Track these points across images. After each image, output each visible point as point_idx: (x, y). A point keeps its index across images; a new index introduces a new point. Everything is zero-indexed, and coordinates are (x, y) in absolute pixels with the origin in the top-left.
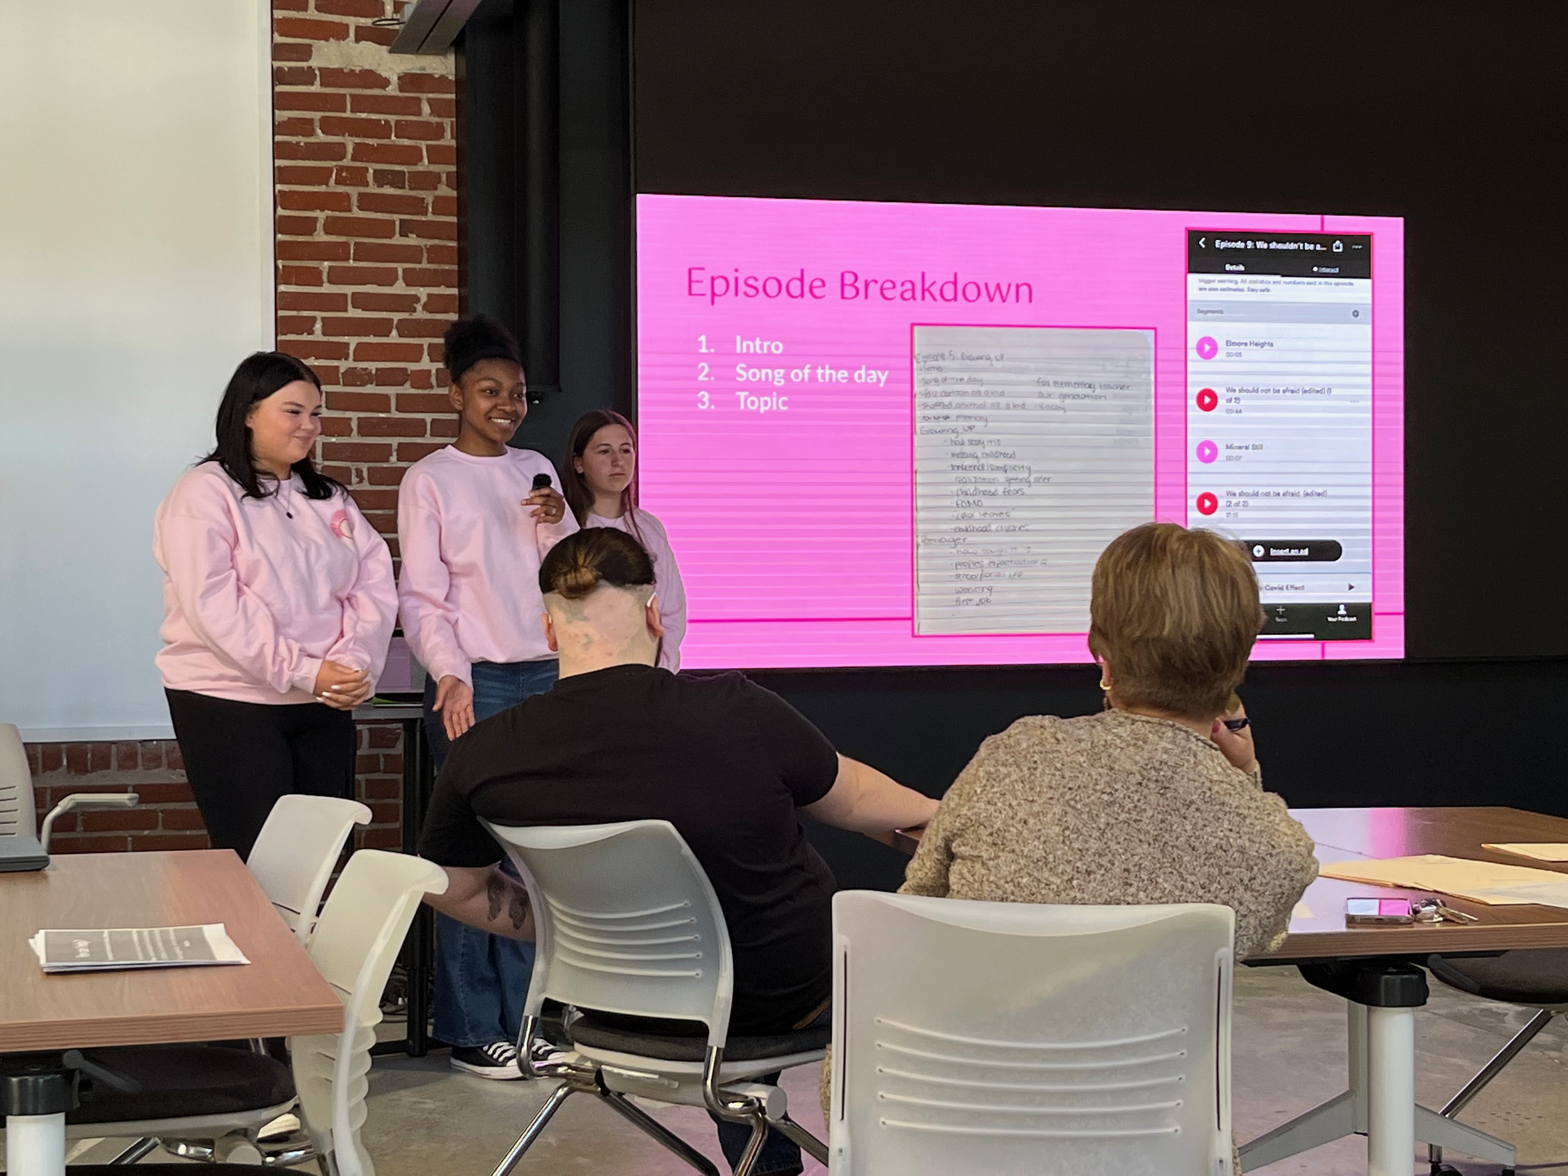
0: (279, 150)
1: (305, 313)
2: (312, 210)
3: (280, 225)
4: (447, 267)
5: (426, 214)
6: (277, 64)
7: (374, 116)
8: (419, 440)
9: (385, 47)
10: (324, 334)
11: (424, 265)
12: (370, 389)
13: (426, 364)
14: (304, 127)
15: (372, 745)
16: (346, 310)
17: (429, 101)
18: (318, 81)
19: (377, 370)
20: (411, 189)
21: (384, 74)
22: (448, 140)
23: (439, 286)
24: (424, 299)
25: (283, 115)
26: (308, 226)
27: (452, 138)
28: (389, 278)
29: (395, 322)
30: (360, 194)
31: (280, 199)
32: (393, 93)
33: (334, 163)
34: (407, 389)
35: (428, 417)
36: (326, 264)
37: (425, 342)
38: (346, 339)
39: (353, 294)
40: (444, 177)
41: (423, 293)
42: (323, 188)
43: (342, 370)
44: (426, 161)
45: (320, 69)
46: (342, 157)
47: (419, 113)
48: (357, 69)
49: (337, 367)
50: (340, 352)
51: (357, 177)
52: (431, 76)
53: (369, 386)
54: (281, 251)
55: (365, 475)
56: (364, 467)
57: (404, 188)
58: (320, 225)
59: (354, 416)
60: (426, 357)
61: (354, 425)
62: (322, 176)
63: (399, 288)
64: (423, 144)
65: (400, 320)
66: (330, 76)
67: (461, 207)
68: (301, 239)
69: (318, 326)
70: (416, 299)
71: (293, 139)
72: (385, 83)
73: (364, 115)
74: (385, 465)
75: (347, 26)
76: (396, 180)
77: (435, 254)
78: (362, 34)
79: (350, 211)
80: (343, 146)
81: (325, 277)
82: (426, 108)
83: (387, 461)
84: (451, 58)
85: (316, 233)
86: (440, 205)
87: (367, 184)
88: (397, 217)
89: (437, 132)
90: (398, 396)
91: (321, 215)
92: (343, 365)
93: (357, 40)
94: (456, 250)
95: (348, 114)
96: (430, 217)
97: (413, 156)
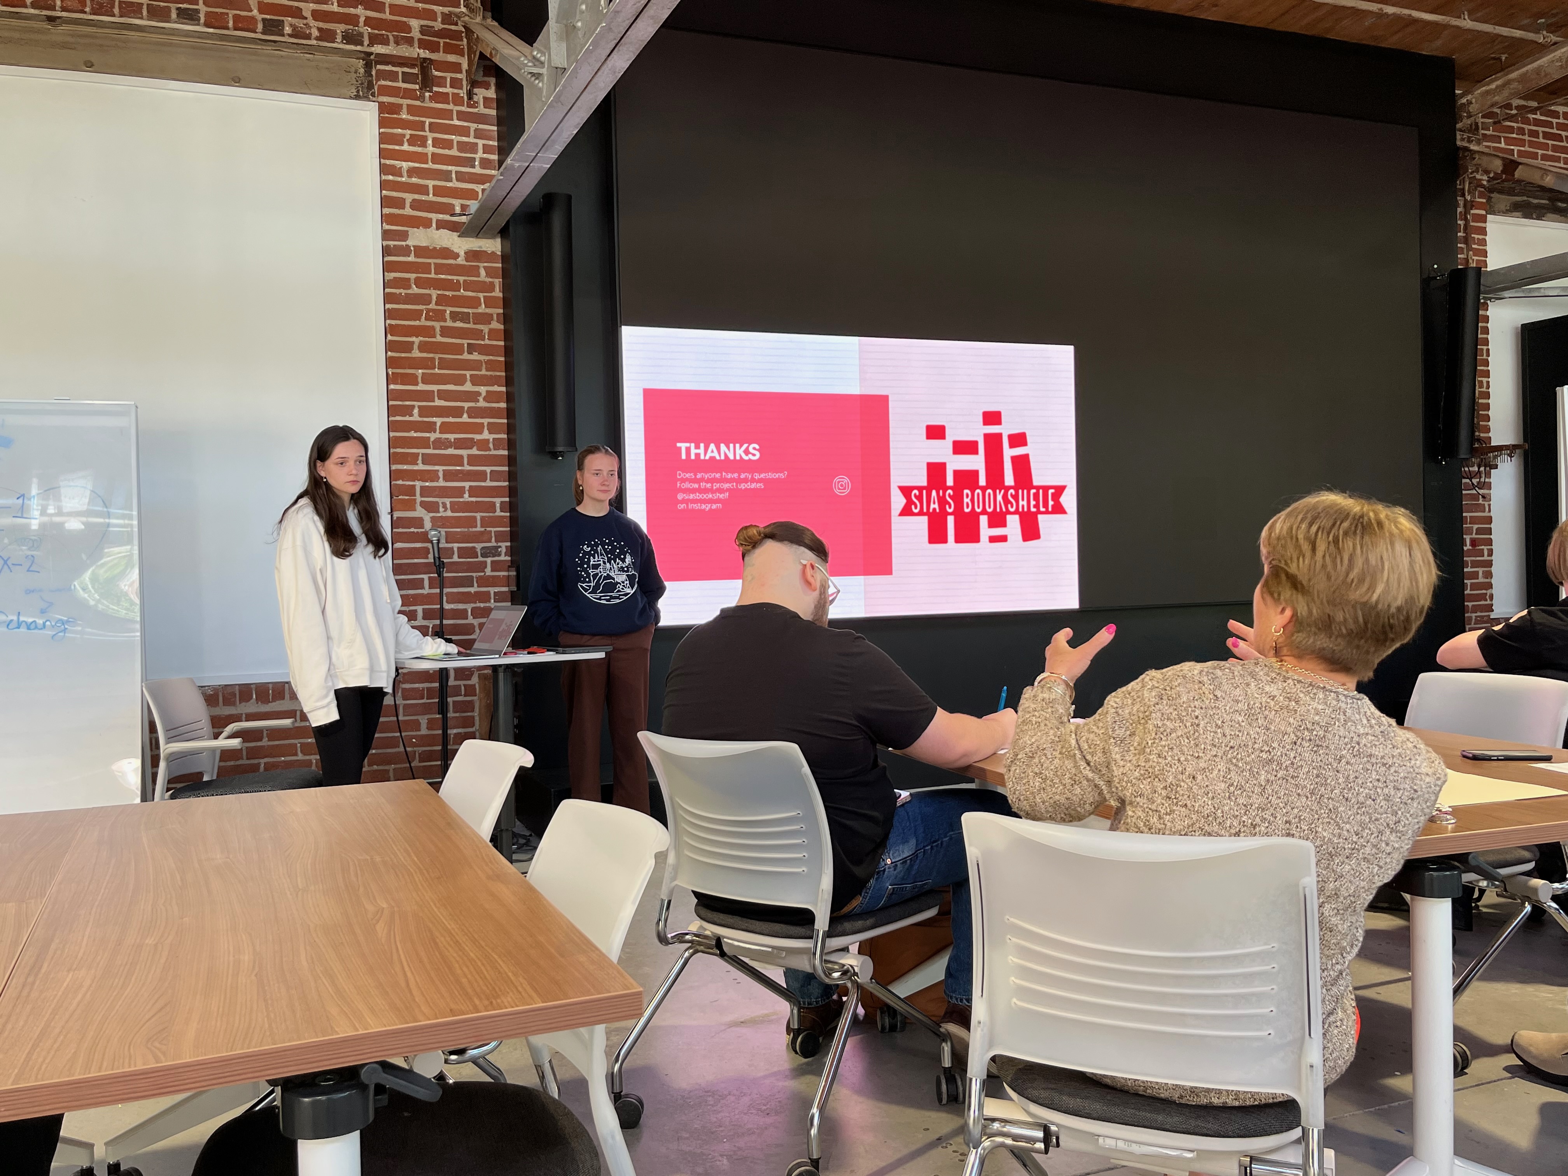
0: (388, 298)
1: (408, 403)
2: (410, 336)
3: (389, 346)
4: (498, 374)
5: (484, 340)
6: (385, 243)
7: (449, 277)
8: (483, 484)
9: (455, 233)
10: (420, 416)
11: (484, 372)
12: (451, 451)
13: (486, 435)
14: (405, 284)
15: (456, 679)
16: (434, 401)
17: (485, 267)
18: (413, 255)
19: (455, 439)
20: (474, 324)
21: (456, 250)
22: (498, 293)
23: (493, 386)
24: (484, 394)
25: (391, 276)
26: (408, 347)
27: (500, 291)
28: (461, 381)
29: (466, 409)
30: (441, 327)
31: (389, 330)
32: (461, 263)
33: (424, 307)
34: (474, 451)
35: (488, 469)
36: (420, 371)
37: (486, 421)
38: (434, 419)
39: (438, 390)
40: (495, 316)
41: (483, 390)
42: (417, 323)
43: (432, 439)
44: (483, 306)
45: (414, 246)
46: (430, 303)
47: (479, 276)
48: (438, 247)
49: (429, 437)
50: (431, 427)
51: (439, 316)
52: (485, 252)
53: (450, 449)
54: (390, 363)
55: (448, 506)
56: (448, 501)
57: (469, 323)
58: (416, 346)
59: (440, 468)
60: (486, 431)
61: (441, 474)
62: (417, 315)
63: (468, 387)
64: (481, 295)
65: (468, 408)
66: (420, 251)
67: (507, 335)
68: (403, 355)
69: (416, 411)
70: (479, 394)
71: (397, 291)
72: (457, 256)
73: (443, 276)
74: (461, 500)
75: (431, 219)
76: (465, 318)
77: (491, 366)
78: (441, 225)
79: (435, 337)
80: (430, 295)
81: (420, 380)
82: (483, 272)
83: (463, 497)
84: (499, 240)
85: (413, 352)
86: (492, 334)
87: (445, 321)
88: (465, 342)
89: (491, 287)
90: (469, 456)
91: (416, 340)
92: (433, 436)
93: (438, 229)
94: (504, 363)
95: (433, 276)
96: (487, 342)
97: (474, 303)
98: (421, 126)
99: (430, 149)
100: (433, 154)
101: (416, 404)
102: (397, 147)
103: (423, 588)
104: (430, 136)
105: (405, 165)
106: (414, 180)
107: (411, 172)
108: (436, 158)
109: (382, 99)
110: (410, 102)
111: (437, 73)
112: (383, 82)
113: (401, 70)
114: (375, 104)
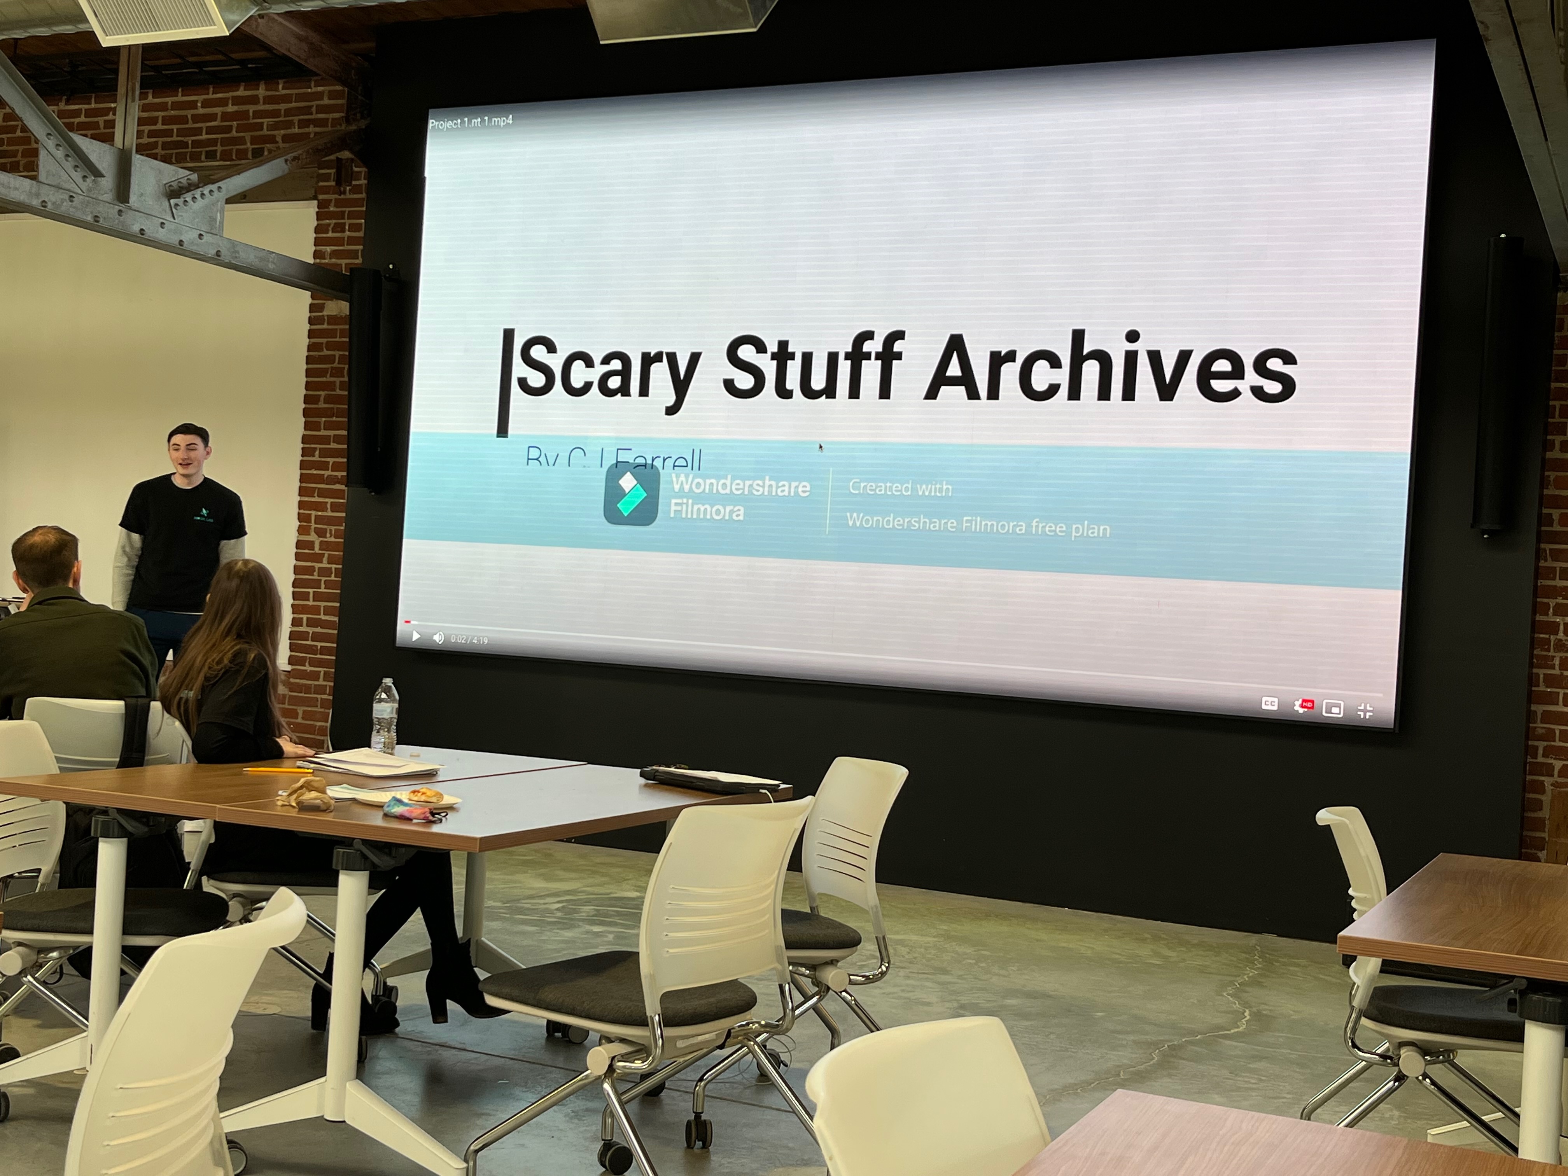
0: (309, 360)
1: (313, 446)
2: (319, 390)
3: (307, 399)
6: (311, 314)
10: (320, 457)
14: (318, 347)
16: (330, 444)
18: (326, 323)
25: (311, 341)
26: (318, 399)
30: (340, 382)
31: (308, 386)
33: (330, 366)
36: (324, 419)
38: (328, 459)
39: (334, 435)
42: (324, 379)
43: (326, 476)
45: (327, 316)
46: (334, 363)
48: (343, 315)
49: (324, 475)
50: (324, 466)
51: (339, 372)
53: (337, 485)
54: (306, 413)
55: (333, 533)
56: (333, 528)
58: (322, 399)
59: (329, 501)
61: (329, 506)
62: (326, 373)
66: (332, 319)
68: (314, 406)
69: (317, 453)
71: (313, 354)
79: (335, 391)
80: (334, 356)
81: (322, 426)
85: (321, 403)
87: (343, 376)
91: (322, 393)
92: (327, 473)
95: (338, 339)
98: (341, 215)
99: (348, 233)
100: (348, 237)
101: (319, 446)
102: (324, 235)
104: (348, 222)
105: (329, 249)
106: (334, 261)
107: (334, 254)
108: (352, 241)
109: (321, 197)
110: (337, 196)
111: (356, 169)
112: (321, 184)
113: (333, 171)
114: (316, 202)
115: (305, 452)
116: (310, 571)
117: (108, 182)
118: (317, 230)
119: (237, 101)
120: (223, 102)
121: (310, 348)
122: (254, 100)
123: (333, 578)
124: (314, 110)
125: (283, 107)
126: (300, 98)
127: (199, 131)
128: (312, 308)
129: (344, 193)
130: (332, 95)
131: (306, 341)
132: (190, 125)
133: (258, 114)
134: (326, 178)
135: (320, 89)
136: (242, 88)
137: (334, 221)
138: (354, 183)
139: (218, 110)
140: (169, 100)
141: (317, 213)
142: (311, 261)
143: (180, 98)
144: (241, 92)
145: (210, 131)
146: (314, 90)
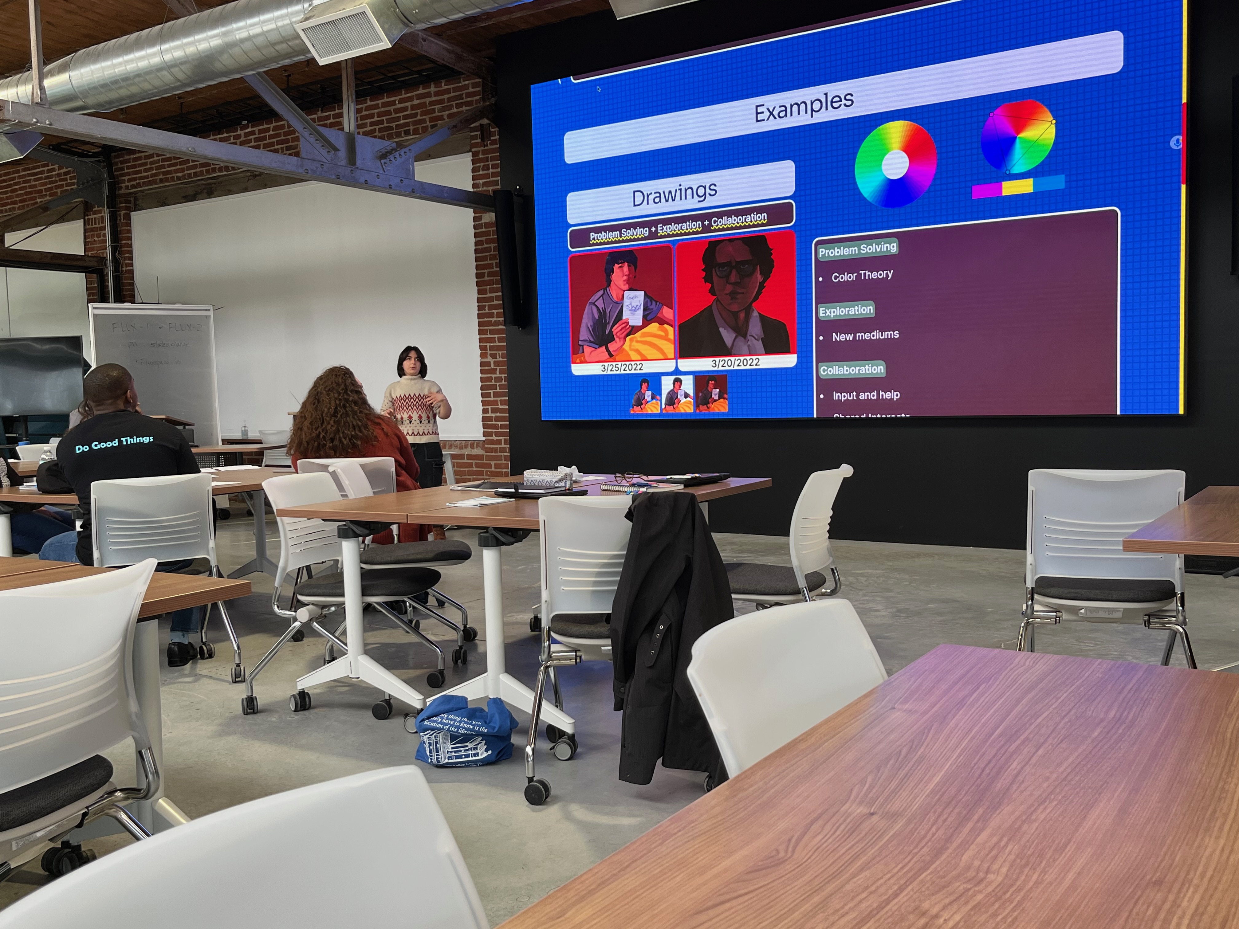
0: (476, 252)
1: (484, 304)
3: (477, 275)
6: (475, 223)
10: (488, 310)
14: (481, 243)
18: (483, 228)
25: (476, 241)
26: (484, 275)
31: (477, 267)
33: (488, 253)
36: (488, 287)
38: (493, 311)
39: (495, 296)
42: (486, 262)
45: (484, 223)
46: (491, 251)
50: (491, 315)
54: (478, 284)
55: (501, 355)
56: (500, 352)
58: (486, 274)
59: (496, 336)
61: (497, 339)
62: (485, 258)
66: (487, 225)
68: (482, 279)
69: (487, 307)
71: (478, 247)
79: (493, 268)
80: (490, 247)
81: (488, 291)
91: (486, 271)
92: (493, 320)
95: (491, 237)
98: (486, 160)
99: (491, 170)
100: (492, 173)
101: (487, 304)
102: (478, 173)
103: (490, 397)
104: (491, 163)
105: (481, 182)
106: (485, 188)
107: (484, 184)
108: (494, 175)
109: (473, 150)
110: (482, 148)
111: (492, 130)
112: (473, 142)
113: (479, 133)
114: (471, 153)
115: (480, 308)
116: (489, 380)
117: (343, 154)
118: (473, 170)
119: (419, 97)
120: (410, 99)
121: (476, 244)
122: (428, 95)
123: (503, 382)
124: (464, 96)
125: (446, 97)
126: (455, 90)
127: (398, 119)
128: (475, 219)
129: (487, 145)
130: (474, 85)
131: (473, 240)
132: (394, 115)
133: (432, 103)
134: (475, 137)
135: (467, 82)
136: (421, 89)
137: (482, 164)
138: (492, 138)
139: (408, 104)
140: (380, 102)
141: (472, 160)
142: (472, 190)
143: (386, 100)
144: (421, 91)
145: (405, 117)
146: (463, 83)
